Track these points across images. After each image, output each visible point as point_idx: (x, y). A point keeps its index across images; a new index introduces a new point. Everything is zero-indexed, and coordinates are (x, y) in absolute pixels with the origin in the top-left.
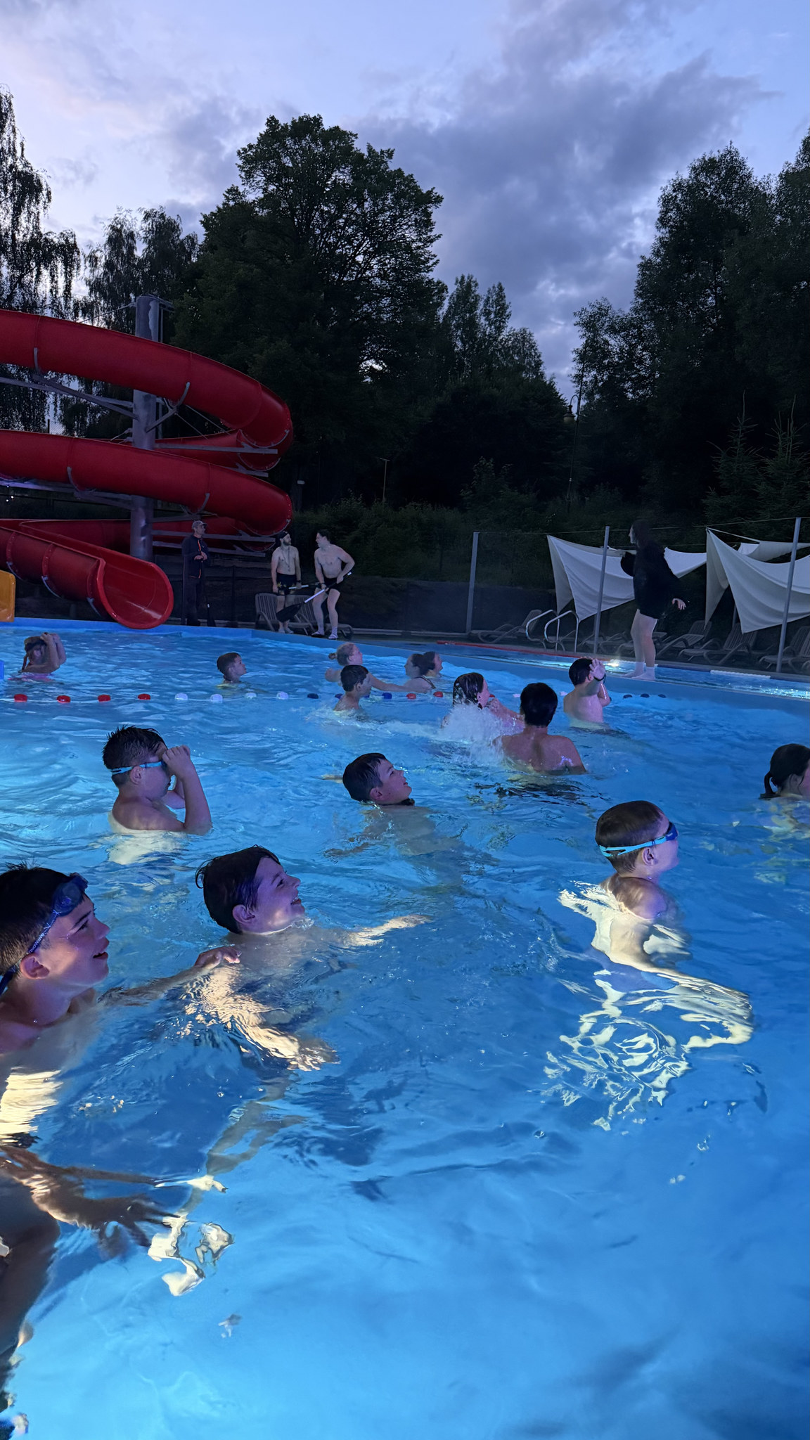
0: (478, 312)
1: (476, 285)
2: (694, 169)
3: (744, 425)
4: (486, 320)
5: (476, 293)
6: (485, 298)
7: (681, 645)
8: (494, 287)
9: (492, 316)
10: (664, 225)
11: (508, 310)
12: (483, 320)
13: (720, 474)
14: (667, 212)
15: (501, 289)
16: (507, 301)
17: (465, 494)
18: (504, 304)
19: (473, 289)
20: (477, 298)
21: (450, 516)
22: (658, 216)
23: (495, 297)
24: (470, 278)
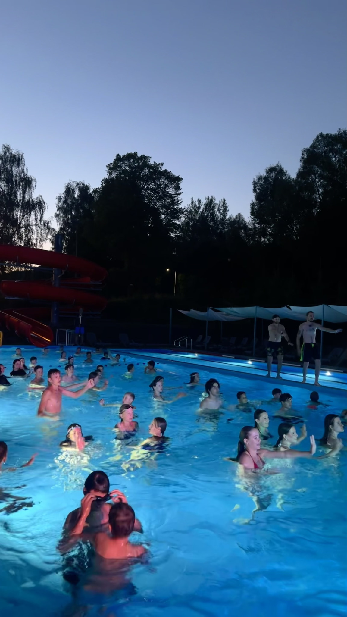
0: (216, 210)
1: (215, 199)
5: (215, 202)
6: (218, 204)
8: (221, 200)
9: (221, 211)
14: (255, 187)
15: (224, 201)
18: (226, 206)
22: (253, 188)
23: (222, 204)
24: (212, 197)
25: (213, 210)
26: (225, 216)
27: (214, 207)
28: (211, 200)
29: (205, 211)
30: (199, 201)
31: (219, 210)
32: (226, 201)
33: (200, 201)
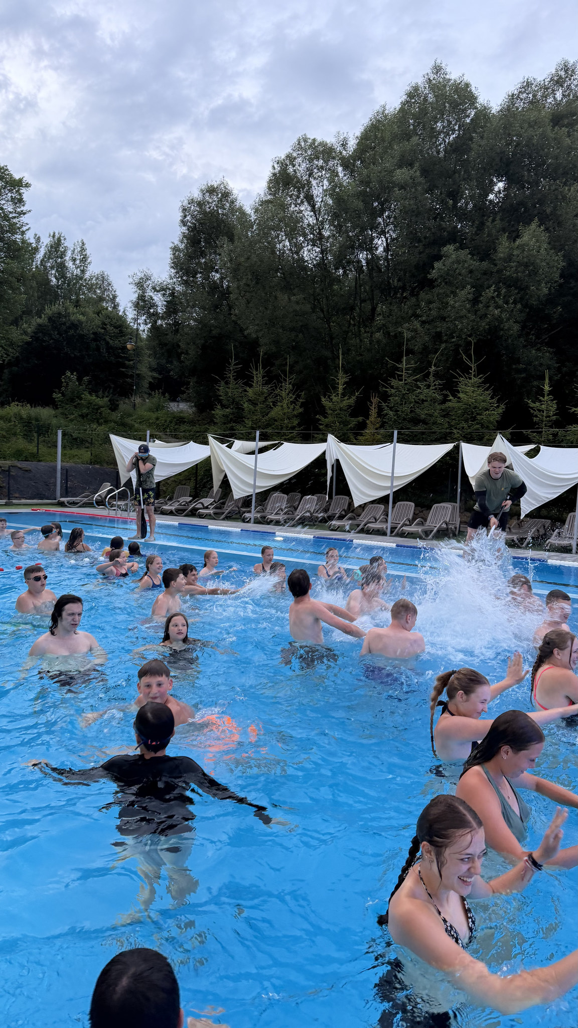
0: (67, 258)
1: (65, 239)
2: (202, 191)
3: (234, 365)
4: (74, 264)
5: (65, 245)
6: (72, 249)
7: (200, 506)
8: (78, 242)
9: (78, 262)
10: (184, 225)
11: (89, 259)
12: (70, 264)
13: (221, 396)
14: (185, 216)
15: (83, 244)
16: (88, 252)
17: (57, 396)
18: (86, 255)
19: (62, 241)
20: (66, 248)
21: (45, 413)
22: (180, 218)
23: (79, 249)
24: (60, 234)
25: (62, 258)
26: (83, 271)
27: (63, 254)
28: (59, 240)
29: (49, 259)
30: (38, 240)
31: (74, 260)
32: (86, 246)
33: (39, 238)
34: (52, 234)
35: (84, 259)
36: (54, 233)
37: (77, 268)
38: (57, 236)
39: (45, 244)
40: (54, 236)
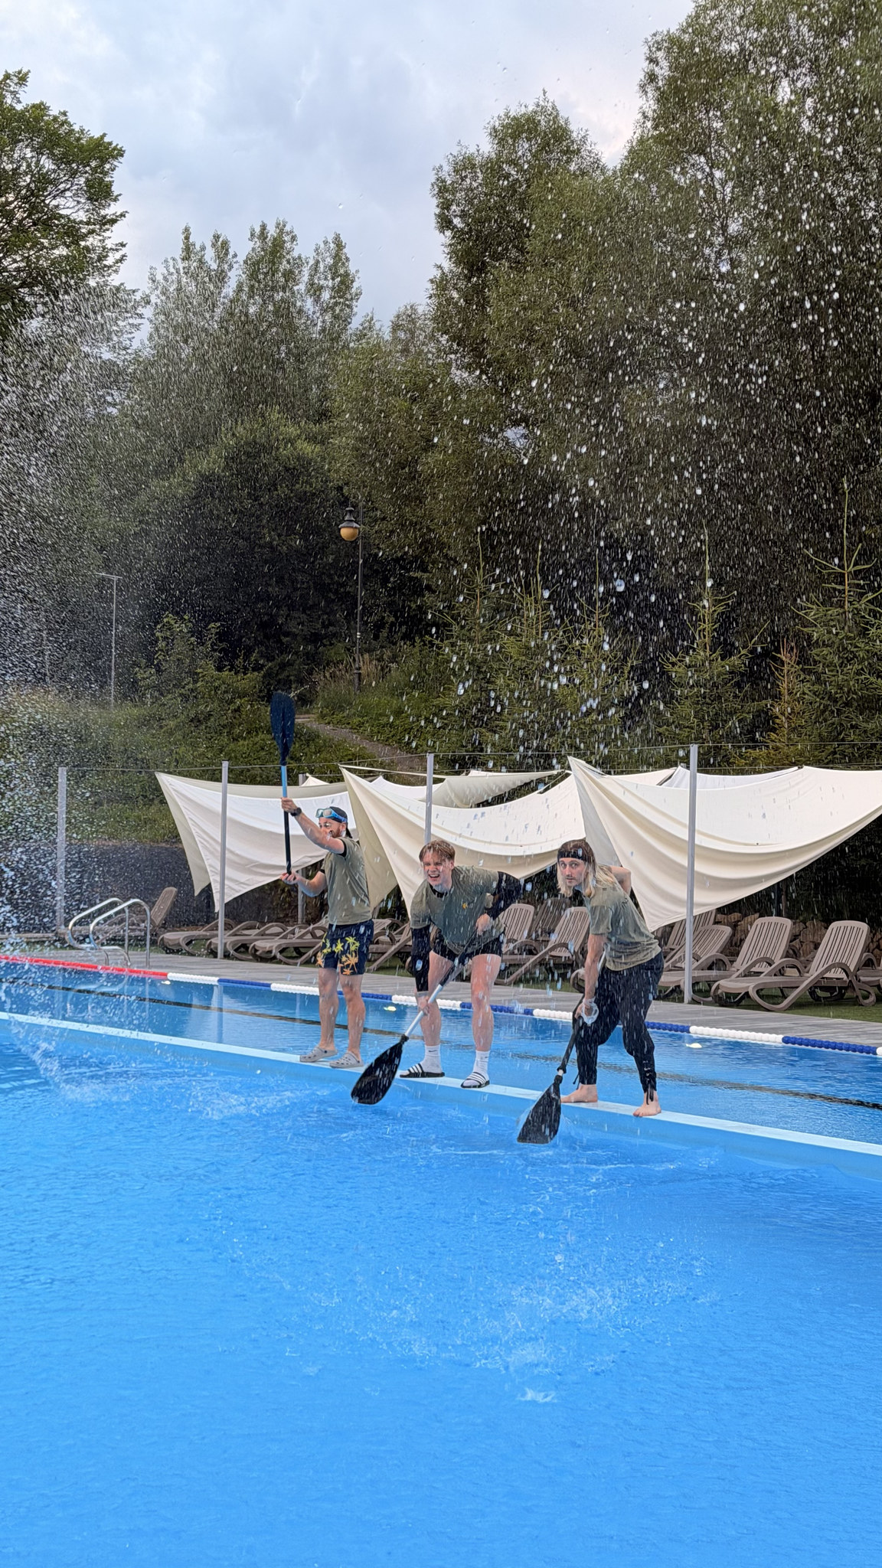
0: (302, 287)
1: (294, 238)
2: (494, 132)
4: (317, 300)
5: (295, 254)
6: (312, 262)
8: (326, 243)
9: (326, 295)
11: (355, 285)
12: (309, 305)
15: (339, 245)
16: (352, 268)
18: (347, 274)
19: (288, 245)
20: (299, 262)
23: (330, 261)
24: (281, 227)
25: (286, 288)
26: (343, 319)
28: (278, 242)
29: (251, 295)
31: (314, 291)
32: (347, 251)
34: (258, 230)
35: (344, 286)
36: (264, 227)
37: (324, 311)
38: (272, 231)
39: (241, 258)
40: (263, 235)
